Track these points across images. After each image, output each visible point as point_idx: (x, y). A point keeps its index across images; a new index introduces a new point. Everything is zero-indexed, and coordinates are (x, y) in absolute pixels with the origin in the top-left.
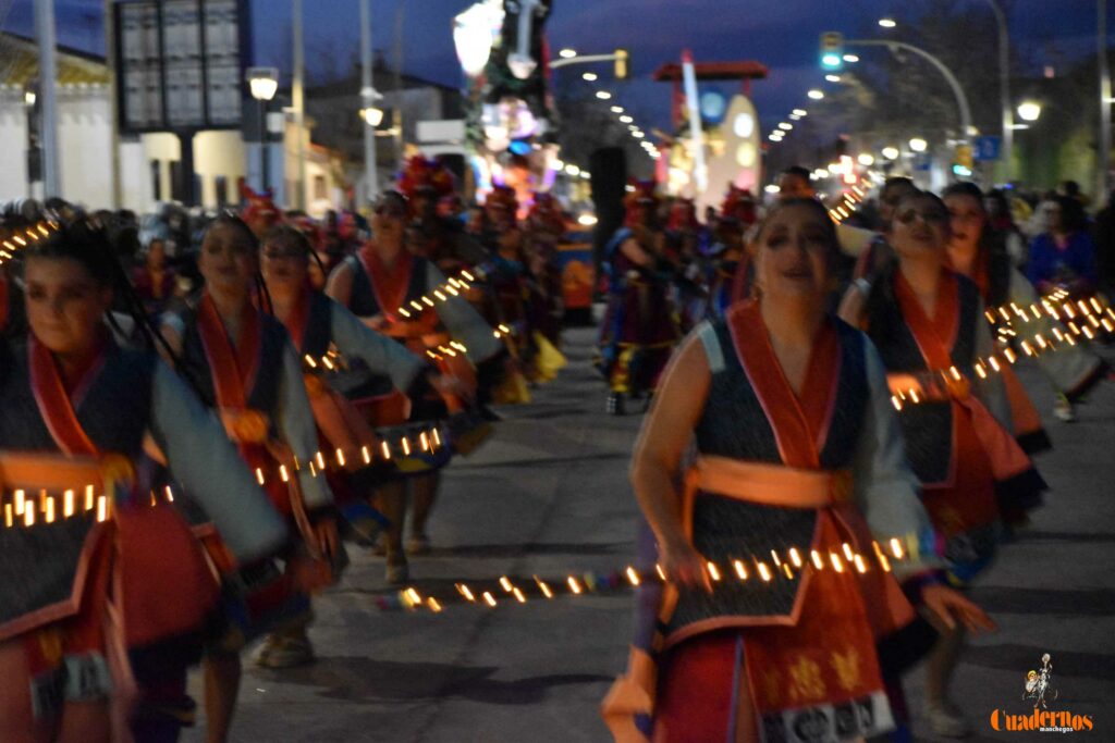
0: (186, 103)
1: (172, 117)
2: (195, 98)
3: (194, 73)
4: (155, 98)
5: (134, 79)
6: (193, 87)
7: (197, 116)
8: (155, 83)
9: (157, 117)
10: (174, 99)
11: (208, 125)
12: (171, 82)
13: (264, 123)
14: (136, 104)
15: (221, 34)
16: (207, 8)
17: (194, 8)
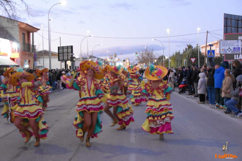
0: (66, 58)
1: (64, 59)
2: (67, 57)
3: (67, 54)
4: (62, 57)
5: (60, 55)
6: (66, 56)
7: (67, 59)
8: (62, 55)
9: (62, 59)
10: (64, 57)
11: (68, 60)
12: (64, 55)
13: (73, 59)
14: (60, 58)
15: (70, 50)
16: (68, 47)
17: (67, 47)
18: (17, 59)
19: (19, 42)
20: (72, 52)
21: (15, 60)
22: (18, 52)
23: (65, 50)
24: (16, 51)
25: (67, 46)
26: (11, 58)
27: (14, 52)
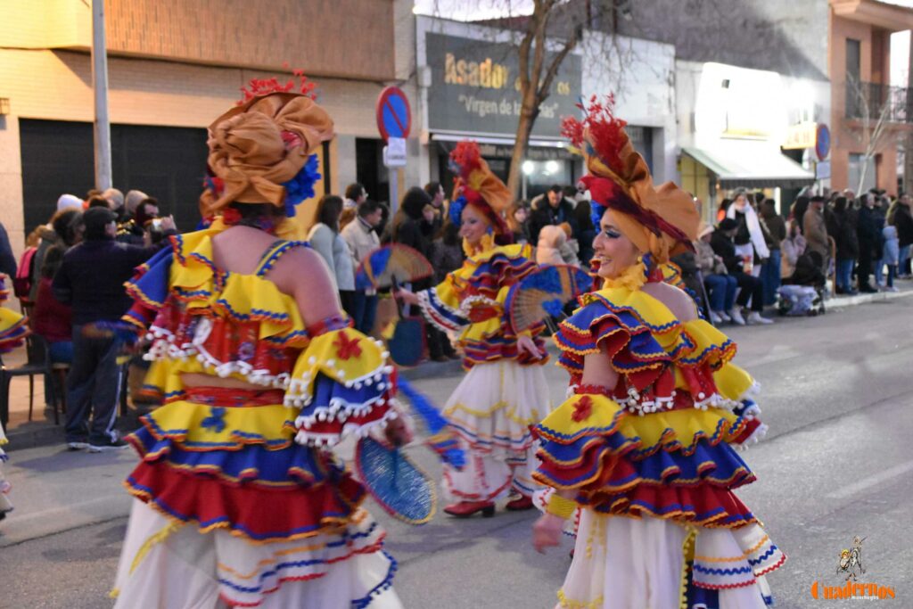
18: (809, 151)
19: (826, 80)
21: (805, 156)
24: (806, 119)
26: (782, 147)
27: (799, 123)
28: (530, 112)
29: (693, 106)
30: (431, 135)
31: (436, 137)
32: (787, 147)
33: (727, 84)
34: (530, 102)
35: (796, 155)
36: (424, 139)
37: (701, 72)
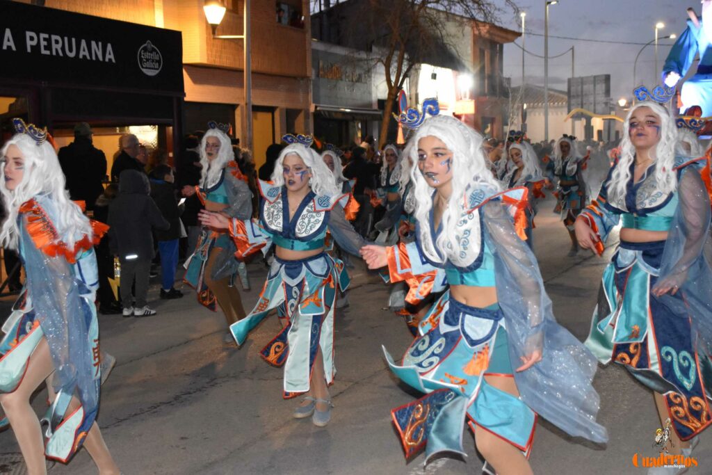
0: (589, 108)
2: (592, 107)
3: (592, 99)
5: (573, 101)
6: (591, 103)
8: (579, 102)
10: (585, 107)
12: (584, 101)
15: (601, 87)
16: (597, 79)
17: (592, 79)
18: (467, 116)
20: (608, 92)
21: (463, 118)
22: (472, 97)
23: (588, 87)
24: (465, 97)
25: (595, 77)
26: (454, 114)
27: (461, 99)
28: (394, 97)
29: (416, 90)
30: (316, 107)
31: (318, 109)
32: (457, 113)
33: (434, 76)
34: (393, 92)
35: (459, 117)
36: (312, 109)
37: (420, 69)
